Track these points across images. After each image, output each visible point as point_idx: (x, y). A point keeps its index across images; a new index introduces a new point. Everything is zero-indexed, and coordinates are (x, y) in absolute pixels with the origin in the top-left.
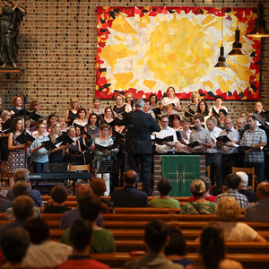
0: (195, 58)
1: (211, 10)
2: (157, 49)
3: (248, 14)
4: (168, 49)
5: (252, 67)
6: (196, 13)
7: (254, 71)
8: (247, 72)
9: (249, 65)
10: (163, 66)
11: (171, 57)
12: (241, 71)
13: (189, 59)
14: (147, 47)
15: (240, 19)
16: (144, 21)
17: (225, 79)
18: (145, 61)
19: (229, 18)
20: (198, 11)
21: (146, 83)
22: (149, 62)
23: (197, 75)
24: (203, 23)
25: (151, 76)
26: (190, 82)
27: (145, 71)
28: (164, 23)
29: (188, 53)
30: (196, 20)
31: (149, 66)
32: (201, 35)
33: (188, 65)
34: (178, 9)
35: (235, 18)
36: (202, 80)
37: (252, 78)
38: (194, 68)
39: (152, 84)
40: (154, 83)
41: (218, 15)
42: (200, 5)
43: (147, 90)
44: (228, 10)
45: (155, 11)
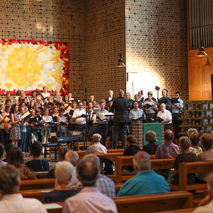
0: (33, 71)
1: (41, 42)
2: (12, 64)
3: (61, 45)
4: (18, 65)
6: (33, 44)
7: (65, 79)
8: (61, 79)
9: (62, 75)
10: (16, 75)
11: (20, 70)
12: (58, 78)
13: (30, 71)
14: (7, 63)
15: (57, 48)
16: (5, 47)
17: (50, 83)
18: (6, 71)
19: (51, 47)
20: (34, 43)
21: (6, 85)
22: (8, 72)
23: (35, 80)
24: (37, 50)
25: (9, 81)
26: (31, 84)
27: (6, 78)
28: (16, 49)
29: (30, 67)
30: (33, 48)
31: (8, 75)
32: (36, 57)
33: (30, 75)
34: (24, 41)
35: (54, 48)
36: (38, 83)
37: (64, 82)
38: (33, 76)
39: (9, 85)
40: (11, 85)
41: (46, 45)
42: (36, 39)
43: (7, 90)
44: (51, 43)
45: (11, 42)
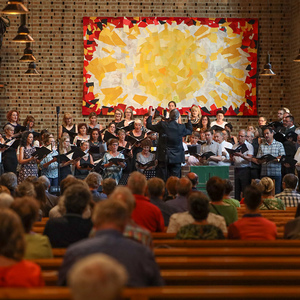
0: (187, 72)
1: (204, 21)
2: (148, 62)
3: (243, 25)
4: (159, 62)
5: (248, 81)
6: (189, 24)
7: (249, 86)
8: (243, 86)
9: (244, 79)
10: (154, 80)
11: (163, 71)
12: (237, 85)
13: (182, 73)
14: (137, 60)
15: (236, 31)
16: (133, 32)
17: (220, 94)
18: (135, 75)
19: (223, 29)
20: (190, 22)
21: (136, 98)
22: (139, 76)
23: (191, 90)
24: (196, 34)
25: (141, 91)
26: (182, 97)
27: (136, 85)
28: (155, 35)
29: (181, 66)
30: (188, 32)
31: (140, 80)
32: (194, 47)
33: (180, 79)
34: (170, 20)
35: (229, 30)
36: (196, 94)
37: (248, 92)
38: (187, 83)
39: (142, 99)
40: (145, 98)
41: (212, 26)
42: (193, 15)
43: (138, 106)
44: (222, 21)
45: (145, 22)
